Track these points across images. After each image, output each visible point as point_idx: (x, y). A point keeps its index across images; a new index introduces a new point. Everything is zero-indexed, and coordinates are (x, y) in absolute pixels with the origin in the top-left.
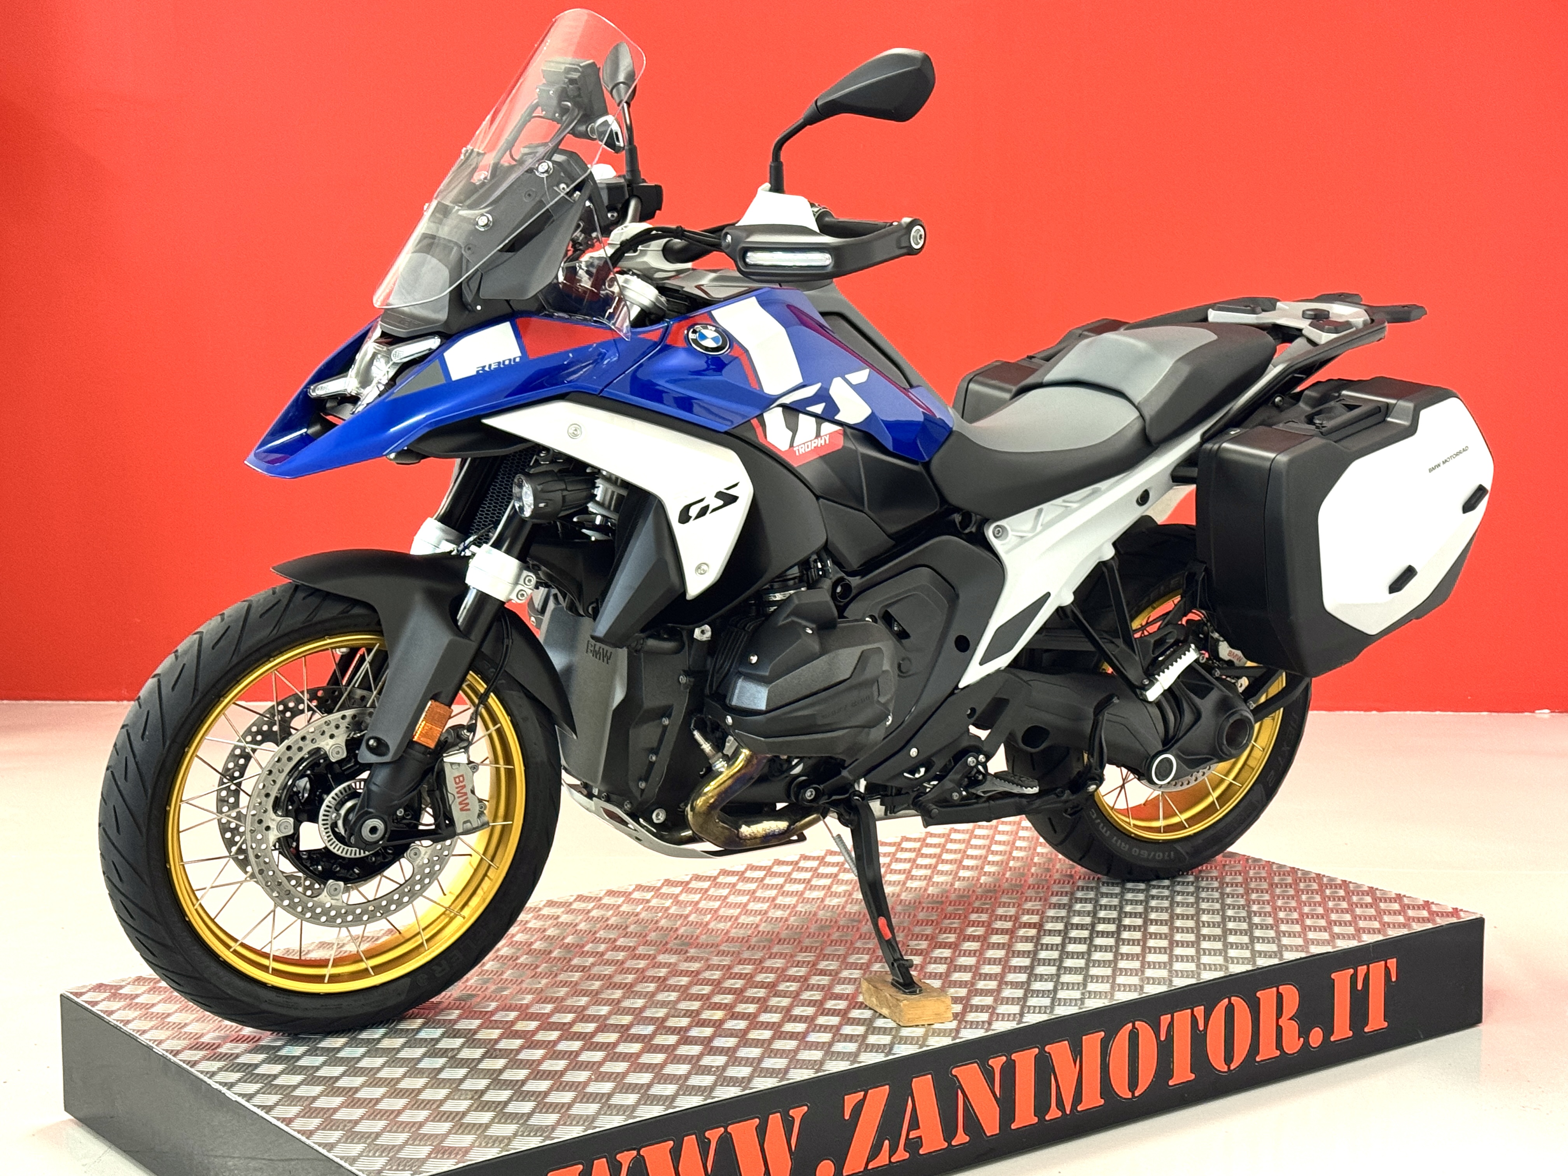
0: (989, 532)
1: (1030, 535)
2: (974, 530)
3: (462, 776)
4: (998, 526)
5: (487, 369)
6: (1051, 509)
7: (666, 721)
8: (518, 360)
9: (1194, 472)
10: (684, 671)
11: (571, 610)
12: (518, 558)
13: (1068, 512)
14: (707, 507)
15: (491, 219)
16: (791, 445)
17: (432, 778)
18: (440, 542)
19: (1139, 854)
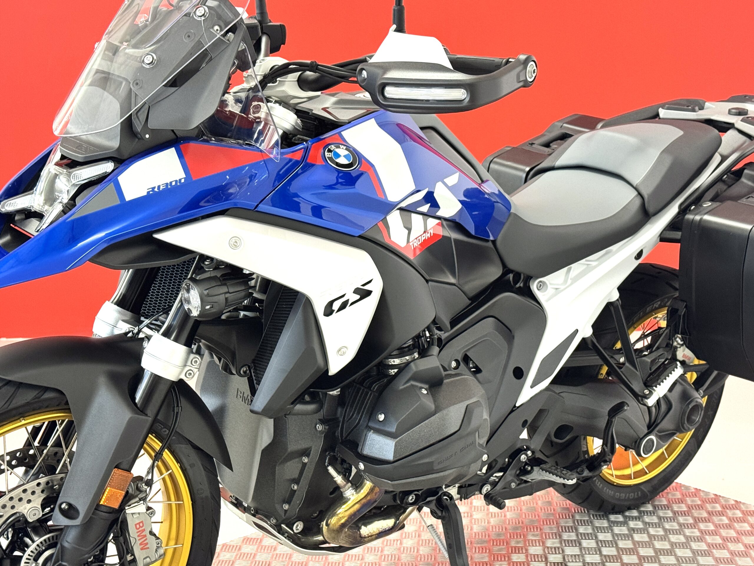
0: (534, 286)
1: (562, 287)
2: (522, 285)
3: (142, 522)
4: (540, 282)
5: (156, 190)
6: (577, 267)
7: (305, 460)
8: (183, 181)
9: (678, 235)
10: (320, 420)
11: (226, 370)
12: (185, 345)
13: (589, 269)
14: (347, 301)
15: (155, 58)
16: (408, 241)
17: (117, 528)
18: (117, 322)
19: (620, 497)
